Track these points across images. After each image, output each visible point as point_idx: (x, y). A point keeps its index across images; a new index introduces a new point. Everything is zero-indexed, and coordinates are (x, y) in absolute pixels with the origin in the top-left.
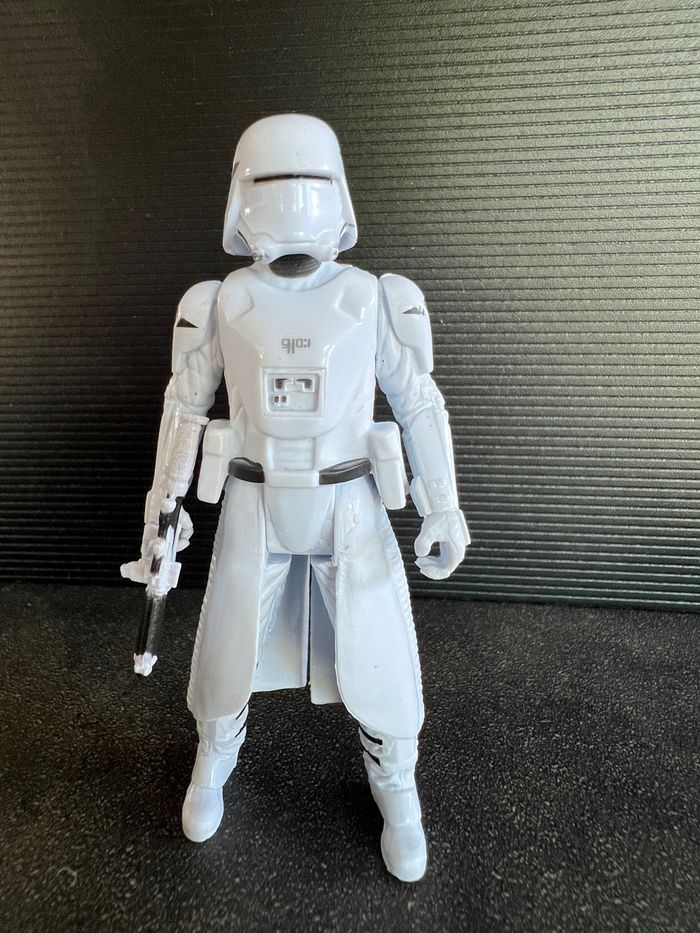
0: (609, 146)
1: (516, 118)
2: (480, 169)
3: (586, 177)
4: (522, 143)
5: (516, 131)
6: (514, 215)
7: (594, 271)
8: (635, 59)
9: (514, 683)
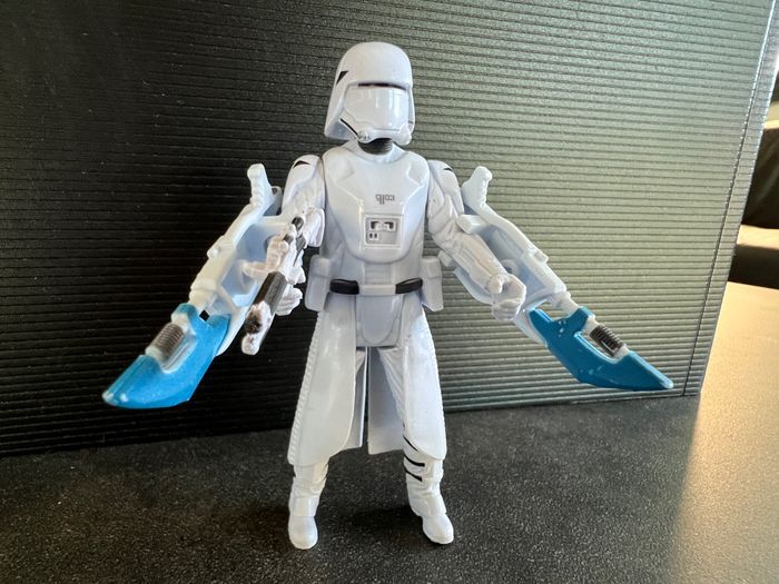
0: (525, 87)
1: (469, 58)
2: (445, 93)
3: (509, 108)
4: (472, 78)
5: (468, 68)
6: (466, 131)
7: (515, 175)
8: (540, 28)
9: (488, 458)
